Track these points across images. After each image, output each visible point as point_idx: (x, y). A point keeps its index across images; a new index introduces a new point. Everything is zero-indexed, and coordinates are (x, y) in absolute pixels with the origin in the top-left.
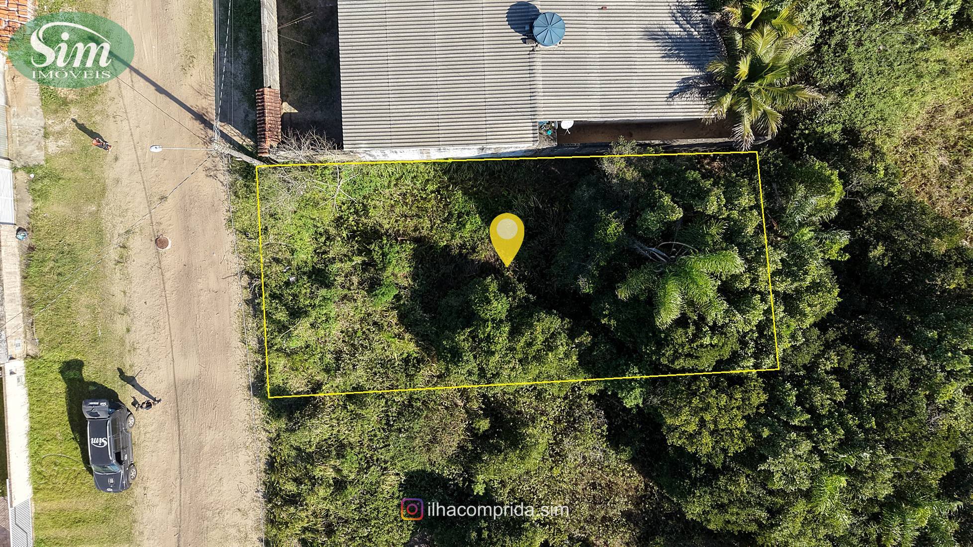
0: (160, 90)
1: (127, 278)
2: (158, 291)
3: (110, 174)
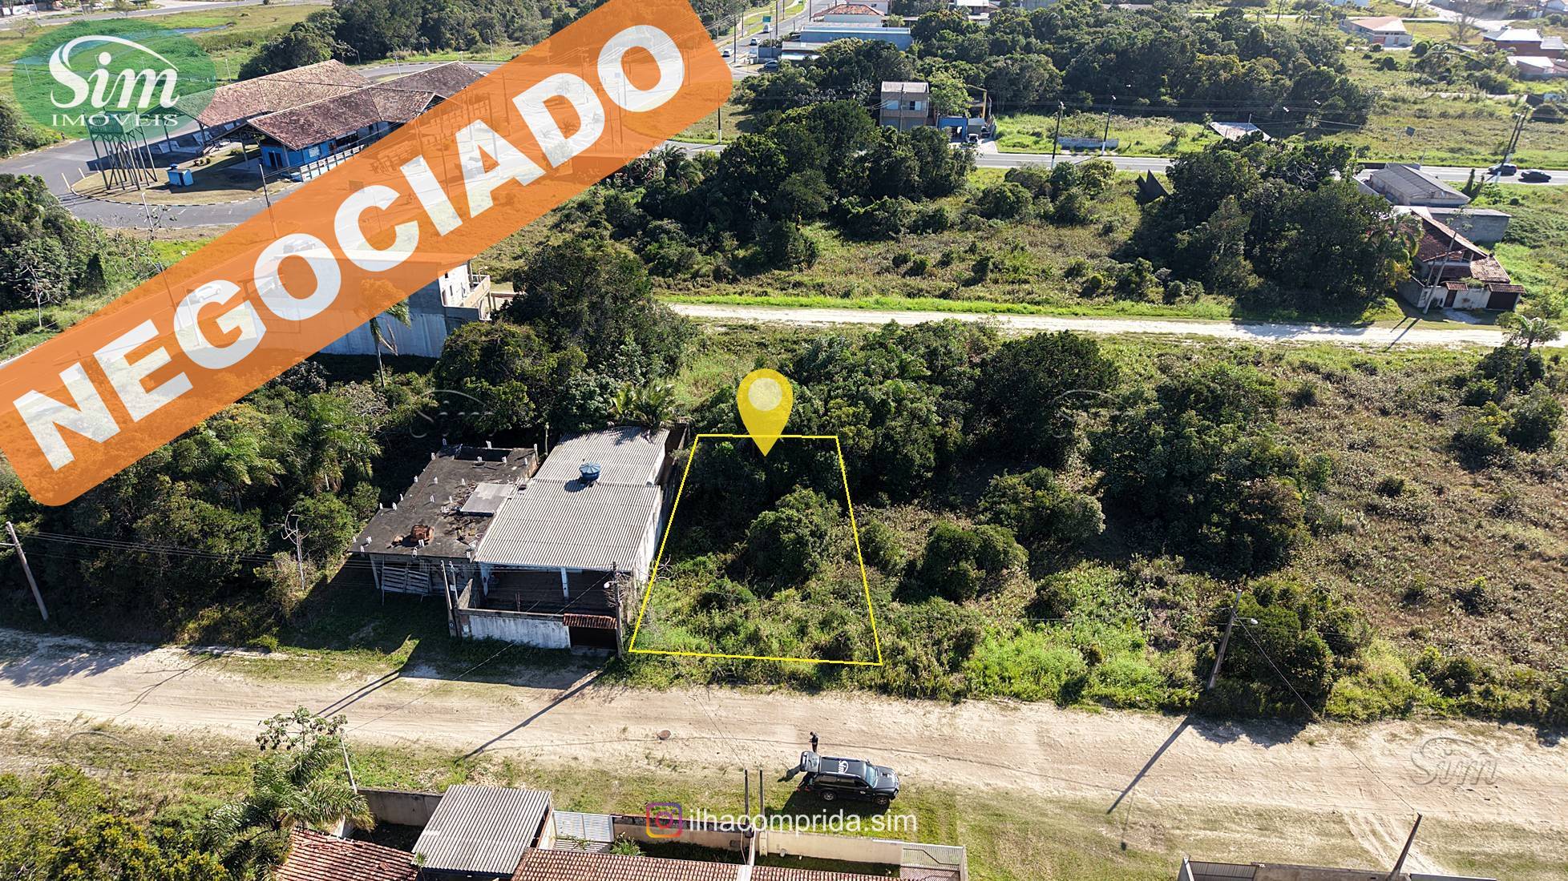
0: (524, 724)
1: (691, 763)
2: (709, 743)
3: (589, 765)
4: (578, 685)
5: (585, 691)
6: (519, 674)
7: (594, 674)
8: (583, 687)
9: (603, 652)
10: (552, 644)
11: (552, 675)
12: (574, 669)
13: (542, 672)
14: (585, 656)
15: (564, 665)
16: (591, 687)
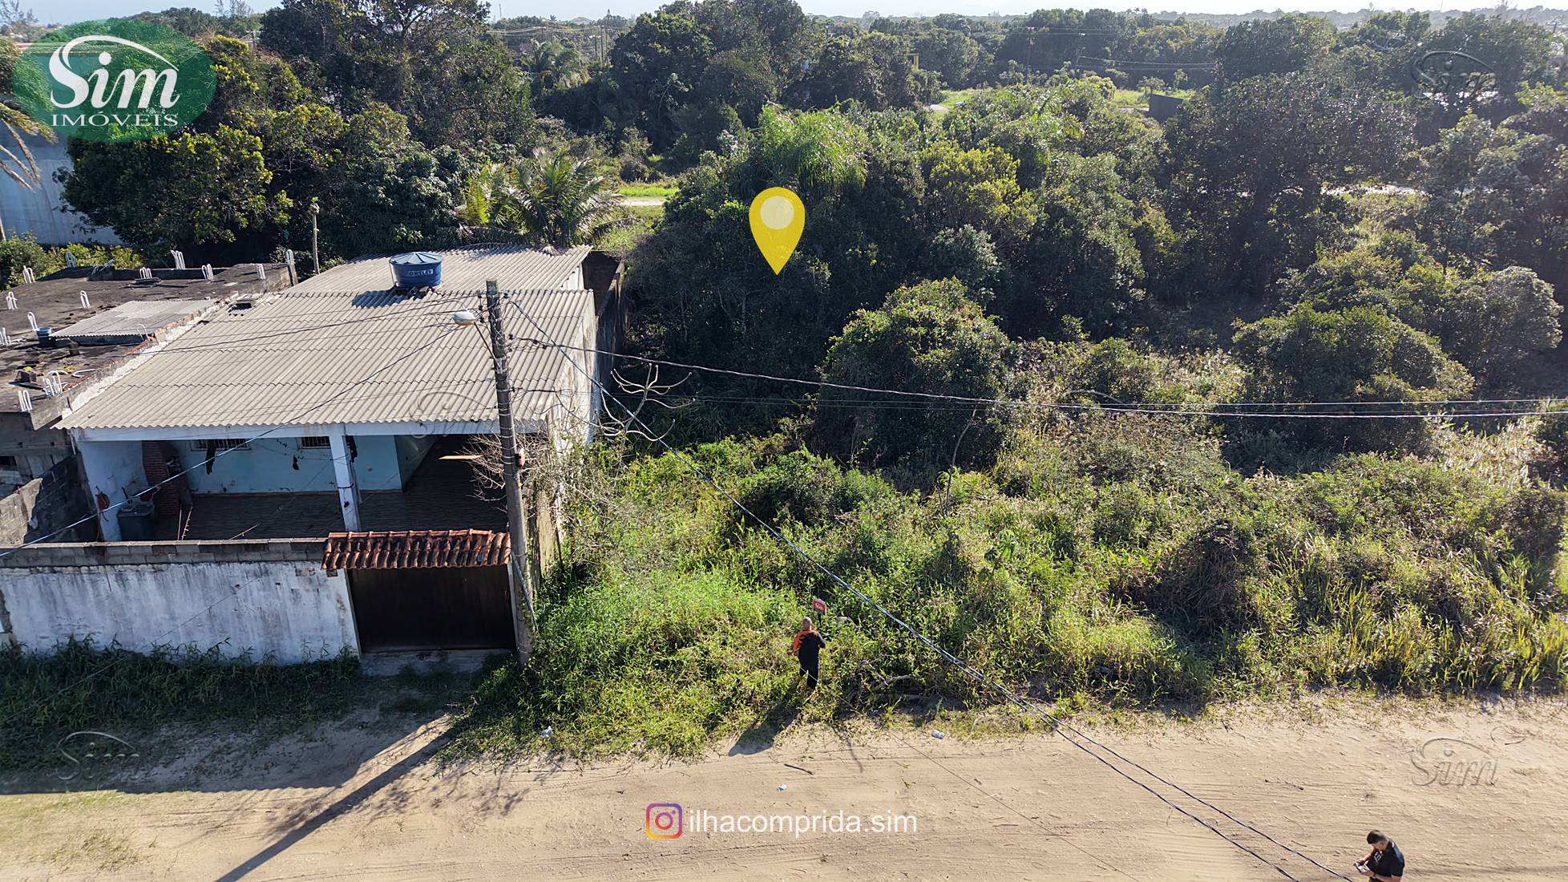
4: (381, 763)
5: (410, 782)
6: (170, 751)
7: (441, 725)
8: (402, 769)
9: (467, 660)
10: (293, 650)
11: (290, 745)
12: (371, 716)
13: (250, 738)
14: (407, 676)
15: (333, 709)
16: (429, 767)
